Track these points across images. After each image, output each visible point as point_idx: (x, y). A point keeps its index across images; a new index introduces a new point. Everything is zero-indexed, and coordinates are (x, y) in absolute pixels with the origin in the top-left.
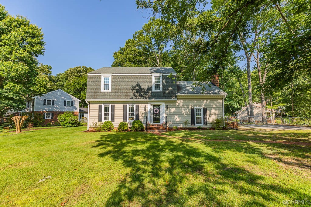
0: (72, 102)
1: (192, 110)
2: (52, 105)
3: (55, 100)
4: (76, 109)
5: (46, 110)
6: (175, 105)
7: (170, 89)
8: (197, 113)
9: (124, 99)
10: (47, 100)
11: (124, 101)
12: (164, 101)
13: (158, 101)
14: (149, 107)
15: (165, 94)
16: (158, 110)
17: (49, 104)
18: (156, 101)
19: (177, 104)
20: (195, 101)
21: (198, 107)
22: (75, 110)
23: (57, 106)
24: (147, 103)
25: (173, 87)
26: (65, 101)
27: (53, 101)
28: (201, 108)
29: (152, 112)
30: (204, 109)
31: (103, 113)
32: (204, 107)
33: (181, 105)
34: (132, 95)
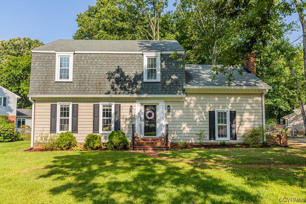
0: (5, 99)
1: (212, 114)
4: (11, 112)
6: (181, 104)
7: (174, 77)
8: (219, 120)
9: (95, 93)
11: (94, 98)
12: (164, 98)
13: (153, 98)
14: (138, 108)
15: (165, 86)
16: (153, 114)
18: (150, 98)
19: (186, 104)
20: (216, 99)
21: (220, 109)
22: (9, 113)
24: (135, 102)
25: (179, 75)
28: (226, 110)
29: (143, 116)
30: (231, 112)
31: (58, 118)
32: (230, 108)
33: (192, 105)
34: (109, 88)
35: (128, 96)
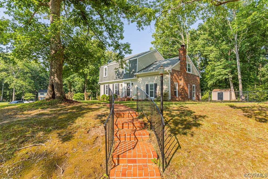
1: (147, 85)
6: (137, 82)
7: (133, 70)
8: (150, 88)
9: (112, 80)
11: (113, 82)
12: (131, 80)
13: (128, 80)
14: (124, 85)
15: (130, 75)
18: (127, 80)
19: (138, 82)
20: (149, 78)
21: (151, 83)
24: (123, 82)
25: (135, 69)
28: (153, 83)
29: (126, 88)
30: (155, 84)
31: (105, 90)
32: (155, 82)
33: (140, 82)
34: (115, 78)
35: (121, 80)
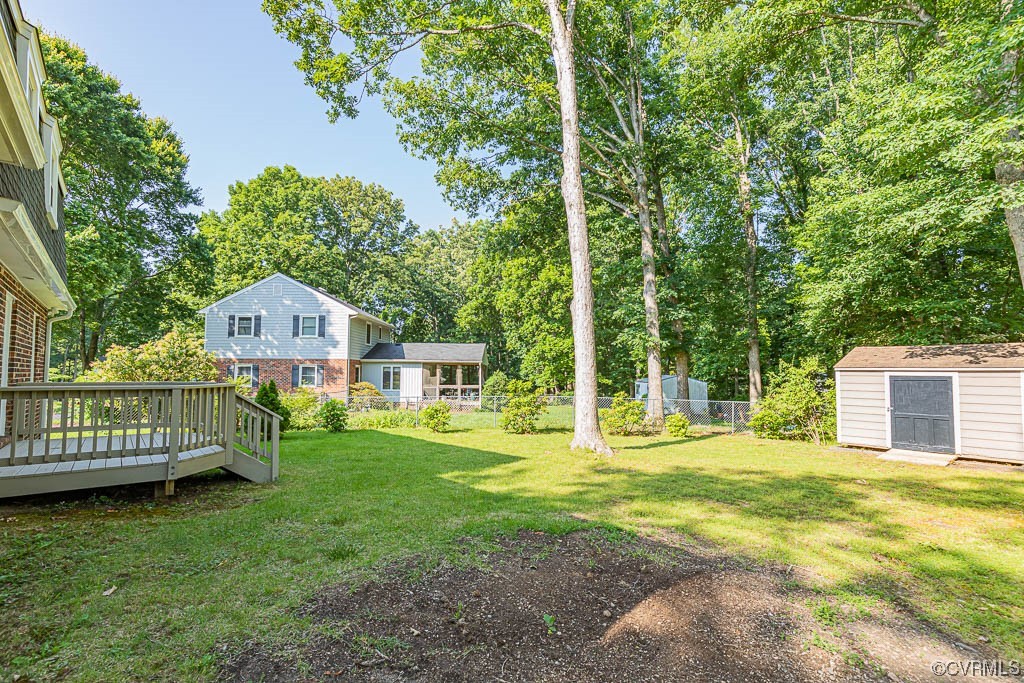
0: (322, 319)
2: (252, 336)
3: (264, 313)
4: (335, 344)
5: (235, 353)
10: (240, 319)
17: (245, 330)
22: (330, 349)
23: (269, 337)
26: (296, 319)
27: (258, 318)
